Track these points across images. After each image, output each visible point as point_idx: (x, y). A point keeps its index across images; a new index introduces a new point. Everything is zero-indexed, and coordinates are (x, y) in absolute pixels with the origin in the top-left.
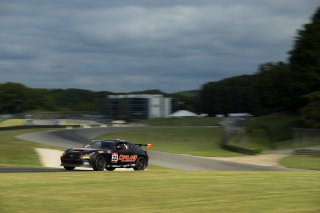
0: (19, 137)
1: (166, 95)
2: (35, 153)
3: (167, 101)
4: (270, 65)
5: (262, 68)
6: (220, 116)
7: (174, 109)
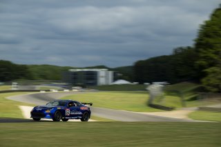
0: (8, 98)
1: (110, 69)
2: (19, 109)
3: (111, 73)
4: (181, 48)
5: (176, 51)
6: (147, 84)
7: (115, 79)
